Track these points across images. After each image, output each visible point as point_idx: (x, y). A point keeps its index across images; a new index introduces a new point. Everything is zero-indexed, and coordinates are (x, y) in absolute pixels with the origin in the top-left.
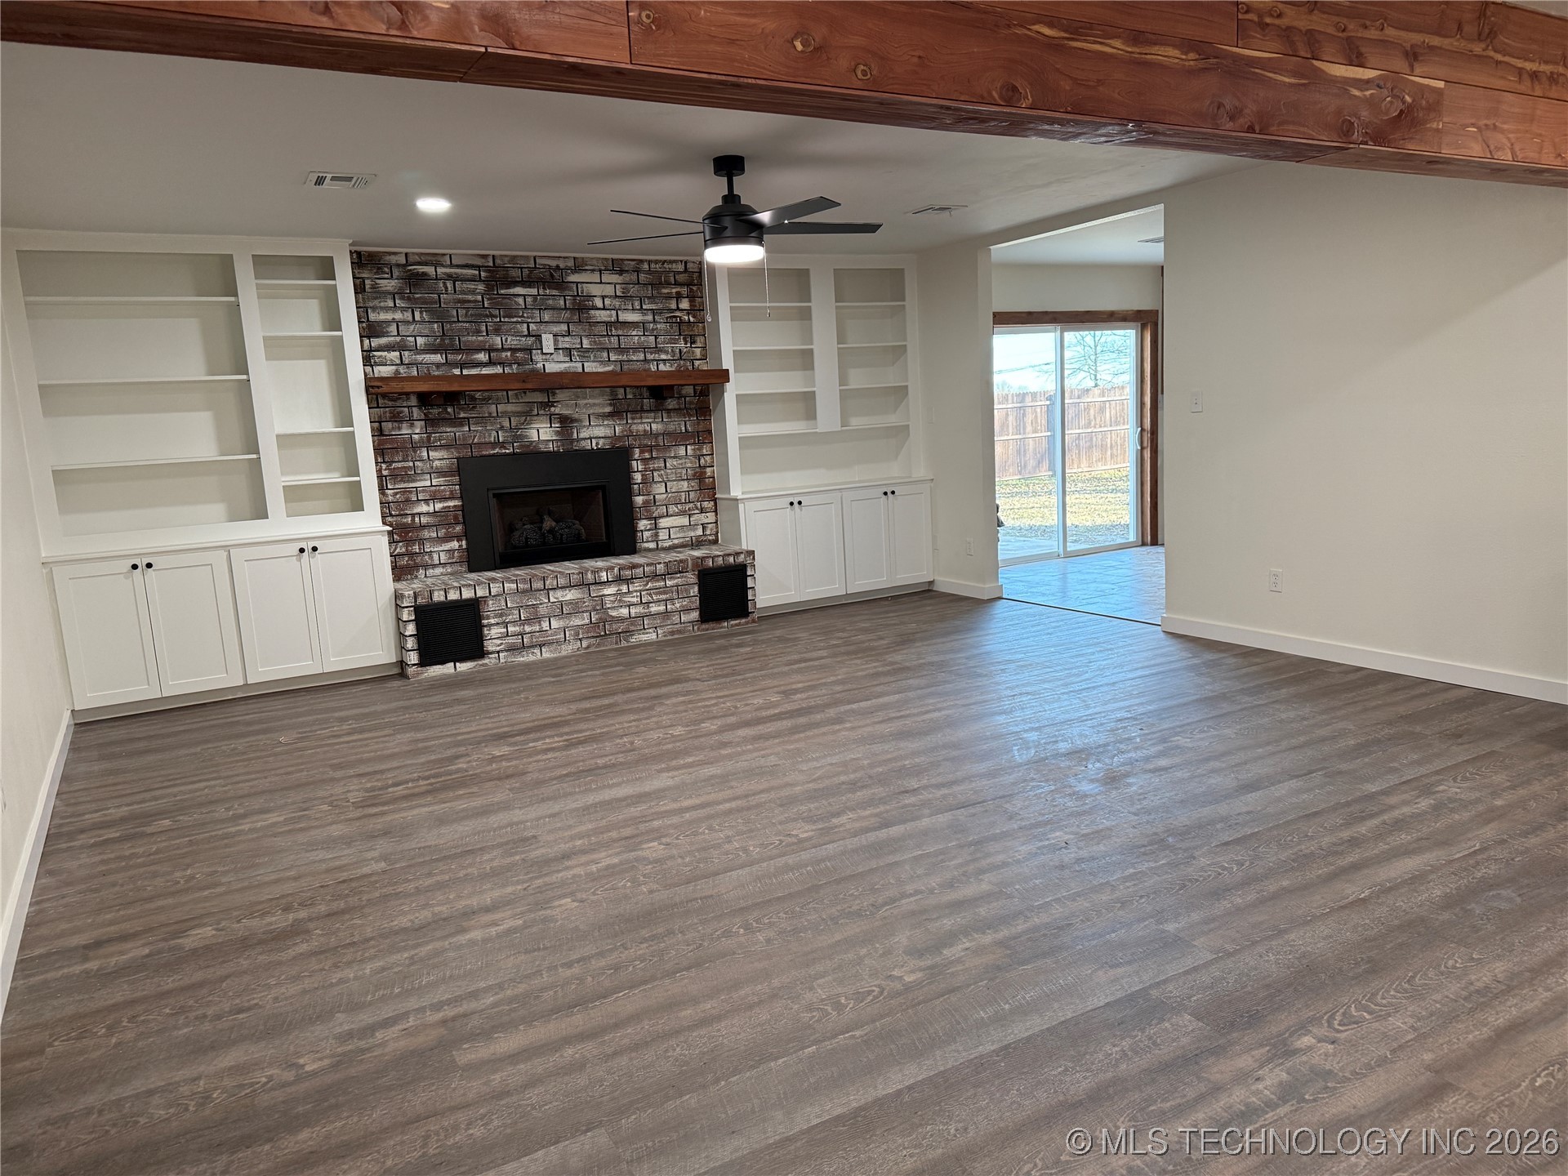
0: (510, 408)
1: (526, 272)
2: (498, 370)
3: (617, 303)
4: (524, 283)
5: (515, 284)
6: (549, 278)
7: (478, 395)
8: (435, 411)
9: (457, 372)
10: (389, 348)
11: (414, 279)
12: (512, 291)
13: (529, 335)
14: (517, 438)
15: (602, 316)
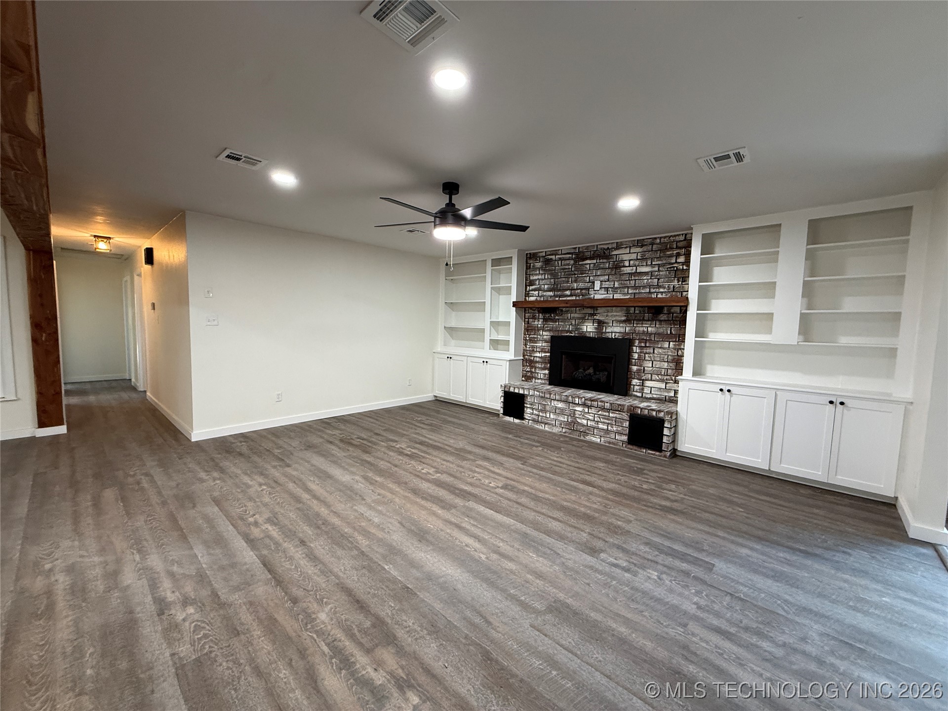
0: (576, 315)
1: (592, 252)
2: (574, 298)
3: (637, 263)
4: (591, 258)
5: (586, 259)
6: (603, 254)
7: (564, 309)
8: (547, 315)
9: (557, 299)
10: (535, 290)
11: (548, 262)
12: (584, 262)
13: (589, 282)
14: (577, 329)
15: (628, 270)
